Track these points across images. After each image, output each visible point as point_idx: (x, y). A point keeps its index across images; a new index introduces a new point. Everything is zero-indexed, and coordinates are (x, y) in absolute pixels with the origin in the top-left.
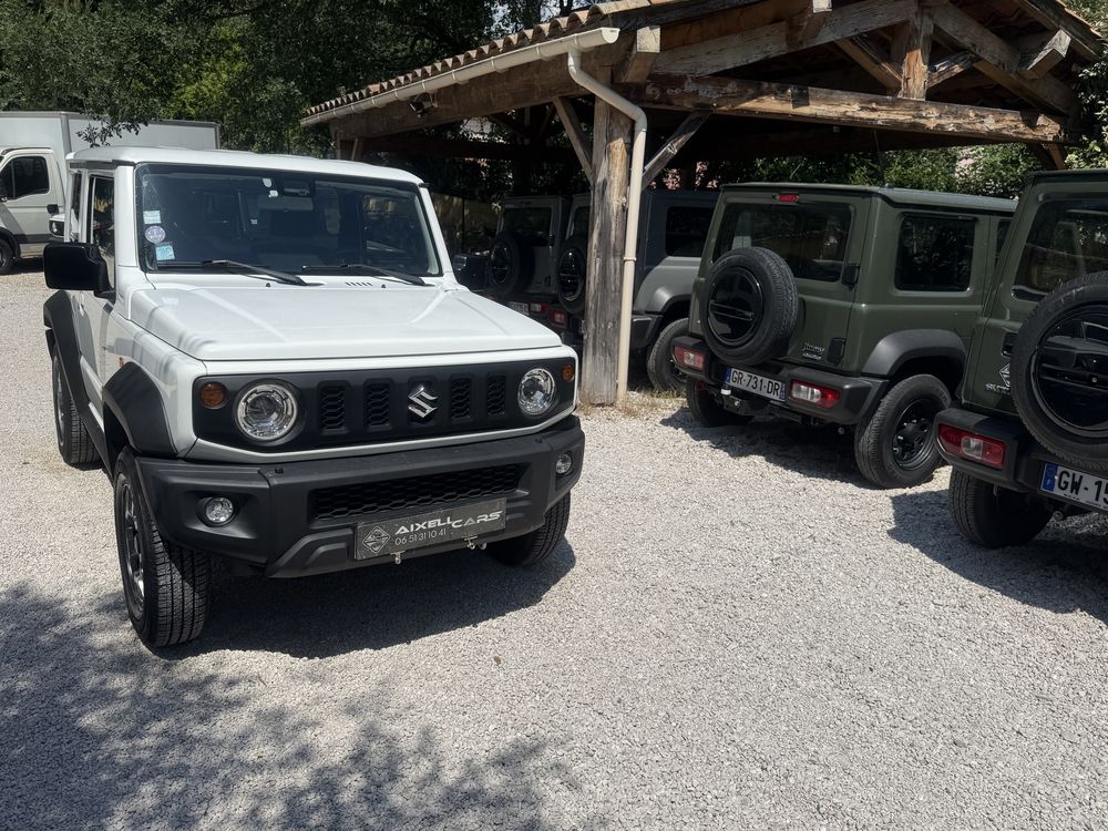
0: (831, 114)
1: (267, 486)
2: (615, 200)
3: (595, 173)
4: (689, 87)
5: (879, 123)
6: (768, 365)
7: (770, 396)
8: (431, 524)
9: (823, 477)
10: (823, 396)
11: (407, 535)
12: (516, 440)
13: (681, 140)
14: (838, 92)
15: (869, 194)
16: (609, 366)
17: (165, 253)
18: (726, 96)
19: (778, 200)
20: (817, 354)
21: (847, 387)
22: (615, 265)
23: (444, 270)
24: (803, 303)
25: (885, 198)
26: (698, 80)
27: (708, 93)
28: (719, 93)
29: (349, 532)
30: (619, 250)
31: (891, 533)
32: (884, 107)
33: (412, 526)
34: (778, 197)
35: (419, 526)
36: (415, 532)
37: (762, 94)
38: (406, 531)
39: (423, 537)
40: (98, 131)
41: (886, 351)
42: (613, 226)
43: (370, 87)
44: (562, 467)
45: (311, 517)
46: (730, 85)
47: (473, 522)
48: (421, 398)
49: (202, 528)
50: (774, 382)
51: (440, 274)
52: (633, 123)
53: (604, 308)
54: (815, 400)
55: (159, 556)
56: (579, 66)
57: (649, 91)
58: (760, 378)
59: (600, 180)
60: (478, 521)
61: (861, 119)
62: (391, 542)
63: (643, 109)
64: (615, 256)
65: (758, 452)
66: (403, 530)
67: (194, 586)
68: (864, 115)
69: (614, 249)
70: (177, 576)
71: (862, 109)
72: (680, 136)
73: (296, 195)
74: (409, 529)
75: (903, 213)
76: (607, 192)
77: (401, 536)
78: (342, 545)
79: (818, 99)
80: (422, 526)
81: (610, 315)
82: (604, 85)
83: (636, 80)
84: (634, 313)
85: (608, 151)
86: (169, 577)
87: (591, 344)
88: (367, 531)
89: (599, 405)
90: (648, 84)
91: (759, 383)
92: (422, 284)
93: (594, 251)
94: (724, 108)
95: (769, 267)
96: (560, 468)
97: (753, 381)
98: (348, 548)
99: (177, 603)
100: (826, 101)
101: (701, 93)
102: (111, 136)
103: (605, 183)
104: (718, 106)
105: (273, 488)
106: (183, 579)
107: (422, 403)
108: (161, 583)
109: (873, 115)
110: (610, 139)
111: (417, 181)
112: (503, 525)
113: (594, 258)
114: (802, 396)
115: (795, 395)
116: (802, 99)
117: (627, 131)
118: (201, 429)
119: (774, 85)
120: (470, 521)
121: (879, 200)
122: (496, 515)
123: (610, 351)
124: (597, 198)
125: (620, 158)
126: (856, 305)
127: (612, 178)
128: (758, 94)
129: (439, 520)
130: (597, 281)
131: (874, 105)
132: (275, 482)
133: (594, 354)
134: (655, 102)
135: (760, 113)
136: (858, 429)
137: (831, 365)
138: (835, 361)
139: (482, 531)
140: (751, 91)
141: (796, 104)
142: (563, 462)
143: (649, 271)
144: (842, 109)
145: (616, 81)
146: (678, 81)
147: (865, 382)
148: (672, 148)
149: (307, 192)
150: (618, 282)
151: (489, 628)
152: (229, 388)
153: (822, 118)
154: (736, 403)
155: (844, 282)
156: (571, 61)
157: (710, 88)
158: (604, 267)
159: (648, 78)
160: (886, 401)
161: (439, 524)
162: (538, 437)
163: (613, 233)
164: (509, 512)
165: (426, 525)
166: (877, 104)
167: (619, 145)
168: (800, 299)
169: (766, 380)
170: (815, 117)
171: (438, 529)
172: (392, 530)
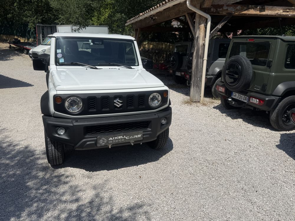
0: (273, 14)
1: (72, 125)
2: (201, 42)
3: (195, 34)
4: (225, 8)
5: (290, 16)
6: (243, 92)
7: (244, 101)
8: (119, 137)
9: (260, 127)
10: (260, 101)
11: (112, 140)
12: (149, 114)
13: (223, 24)
14: (275, 7)
15: (277, 38)
16: (198, 91)
17: (62, 61)
18: (237, 10)
19: (248, 41)
20: (258, 88)
21: (267, 99)
22: (201, 61)
23: (140, 64)
24: (254, 73)
25: (282, 39)
26: (228, 6)
27: (231, 10)
28: (235, 9)
29: (96, 139)
30: (202, 56)
31: (277, 146)
32: (291, 11)
33: (114, 138)
34: (248, 40)
35: (116, 138)
36: (114, 140)
37: (249, 9)
38: (112, 139)
39: (117, 141)
40: (77, 29)
41: (281, 88)
42: (200, 50)
43: (140, 14)
44: (164, 122)
45: (85, 134)
46: (238, 7)
47: (132, 137)
48: (118, 101)
49: (57, 135)
50: (245, 97)
51: (138, 65)
52: (207, 19)
53: (197, 74)
54: (257, 103)
55: (48, 142)
56: (190, 3)
57: (212, 10)
58: (241, 95)
59: (196, 36)
60: (134, 137)
61: (284, 15)
62: (108, 142)
63: (210, 15)
64: (200, 58)
65: (241, 118)
66: (111, 139)
67: (58, 150)
68: (284, 13)
69: (201, 57)
70: (53, 148)
71: (284, 12)
72: (222, 22)
73: (98, 44)
74: (113, 139)
75: (289, 44)
76: (199, 40)
77: (111, 140)
78: (93, 142)
79: (268, 9)
80: (117, 138)
81: (199, 76)
82: (198, 9)
83: (207, 7)
84: (206, 75)
85: (199, 28)
86: (51, 148)
87: (193, 84)
88: (100, 139)
89: (194, 102)
90: (212, 8)
91: (241, 97)
92: (131, 68)
93: (194, 57)
94: (236, 14)
95: (243, 61)
96: (163, 122)
97: (239, 96)
98: (95, 143)
99: (54, 155)
100: (271, 10)
101: (229, 10)
102: (80, 30)
103: (198, 37)
104: (234, 13)
105: (74, 126)
106: (55, 148)
107: (118, 103)
108: (49, 149)
109: (288, 13)
110: (200, 24)
111: (133, 39)
112: (142, 139)
113: (194, 59)
114: (253, 102)
115: (251, 101)
116: (263, 10)
117: (205, 22)
118: (56, 109)
119: (253, 6)
120: (131, 137)
121: (280, 40)
122: (139, 136)
123: (199, 87)
124: (196, 42)
125: (203, 29)
126: (271, 74)
127: (200, 36)
128: (248, 9)
129: (122, 137)
130: (195, 66)
131: (288, 10)
132: (75, 124)
133: (194, 87)
134: (214, 13)
135: (248, 14)
136: (271, 112)
137: (263, 92)
138: (264, 91)
139: (135, 140)
140: (245, 8)
141: (261, 11)
142: (164, 120)
143: (213, 63)
144: (277, 12)
145: (201, 7)
146: (222, 6)
147: (273, 98)
148: (219, 26)
149: (101, 43)
150: (201, 66)
151: (141, 167)
152: (62, 98)
153: (270, 15)
154: (233, 103)
155: (268, 66)
156: (187, 2)
157: (232, 8)
158: (197, 62)
159: (212, 5)
160: (280, 104)
161: (122, 138)
162: (155, 113)
163: (200, 52)
164: (143, 135)
165: (118, 138)
166: (289, 10)
167: (202, 26)
168: (253, 71)
169: (243, 96)
170: (267, 15)
171: (122, 139)
172: (108, 139)
